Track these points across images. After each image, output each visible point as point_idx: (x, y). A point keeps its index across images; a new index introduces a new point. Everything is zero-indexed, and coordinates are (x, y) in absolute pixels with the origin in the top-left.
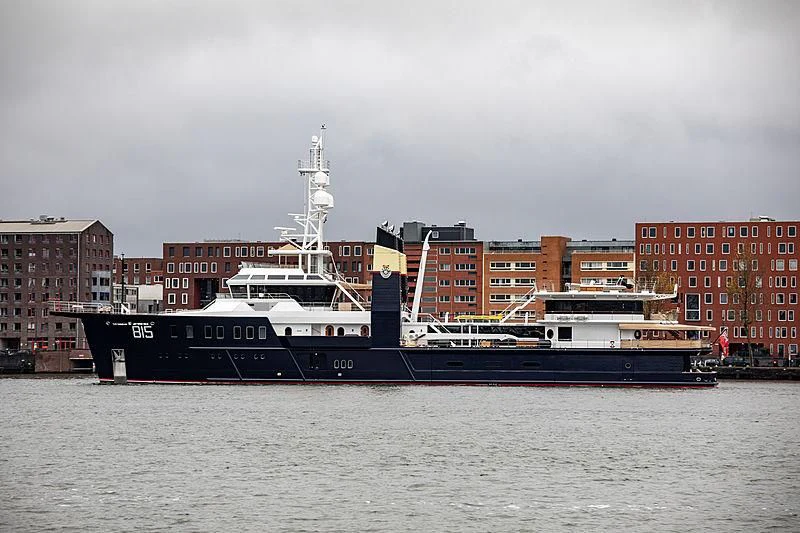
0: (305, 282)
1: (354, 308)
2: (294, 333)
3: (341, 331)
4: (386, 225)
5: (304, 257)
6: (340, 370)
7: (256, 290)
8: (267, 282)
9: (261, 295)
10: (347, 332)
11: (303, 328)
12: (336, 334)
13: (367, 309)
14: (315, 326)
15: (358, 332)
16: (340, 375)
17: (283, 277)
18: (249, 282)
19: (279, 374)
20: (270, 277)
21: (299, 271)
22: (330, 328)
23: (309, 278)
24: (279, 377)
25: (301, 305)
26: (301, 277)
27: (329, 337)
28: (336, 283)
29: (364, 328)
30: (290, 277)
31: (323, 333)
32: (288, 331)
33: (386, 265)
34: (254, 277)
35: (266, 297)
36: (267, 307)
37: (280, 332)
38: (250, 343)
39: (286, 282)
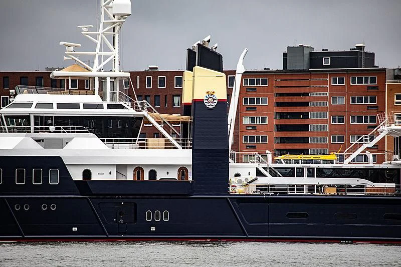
0: (106, 112)
1: (168, 145)
2: (95, 177)
3: (153, 174)
4: (209, 41)
5: (102, 80)
6: (153, 223)
7: (42, 122)
8: (55, 111)
9: (52, 128)
10: (161, 175)
11: (106, 171)
12: (146, 178)
13: (184, 146)
14: (121, 168)
15: (174, 175)
16: (153, 229)
17: (76, 106)
18: (33, 111)
19: (75, 229)
20: (60, 106)
21: (95, 99)
22: (139, 170)
23: (110, 107)
24: (75, 233)
25: (103, 141)
26: (100, 106)
27: (138, 182)
28: (145, 113)
29: (182, 170)
30: (87, 106)
31: (130, 176)
32: (87, 174)
33: (211, 91)
34: (39, 105)
35: (58, 131)
36: (60, 144)
37: (77, 175)
38: (37, 190)
39: (82, 111)
